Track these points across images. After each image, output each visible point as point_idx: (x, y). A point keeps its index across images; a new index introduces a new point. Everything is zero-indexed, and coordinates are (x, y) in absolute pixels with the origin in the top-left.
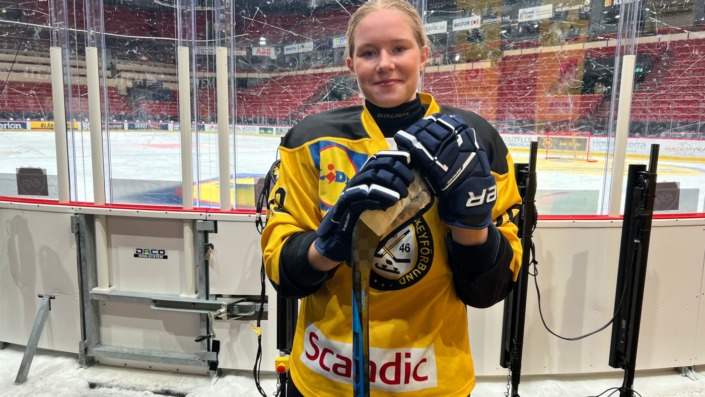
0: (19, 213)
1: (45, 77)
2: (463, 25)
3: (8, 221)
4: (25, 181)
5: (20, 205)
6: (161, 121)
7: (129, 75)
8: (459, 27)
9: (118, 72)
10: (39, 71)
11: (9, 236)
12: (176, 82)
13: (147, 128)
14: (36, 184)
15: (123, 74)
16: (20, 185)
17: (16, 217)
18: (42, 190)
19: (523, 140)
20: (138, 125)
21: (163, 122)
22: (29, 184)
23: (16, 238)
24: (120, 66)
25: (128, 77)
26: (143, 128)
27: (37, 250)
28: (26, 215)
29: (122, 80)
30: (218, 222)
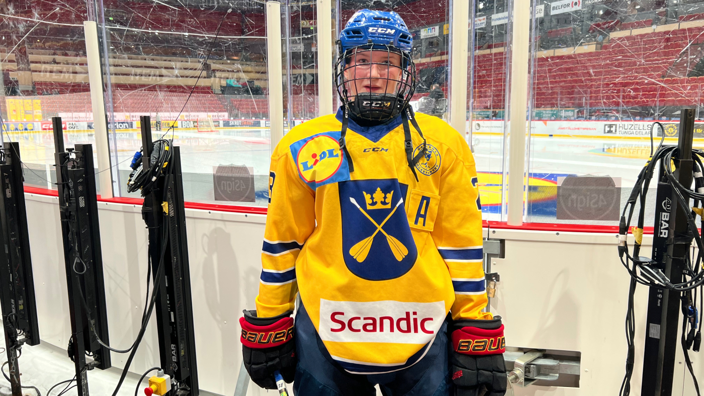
0: (220, 225)
1: (149, 79)
2: (563, 8)
3: (205, 235)
4: (225, 182)
5: (222, 214)
6: (254, 118)
7: (224, 75)
8: (559, 10)
9: (214, 71)
10: (144, 73)
11: (205, 255)
12: (266, 80)
13: (241, 125)
14: (239, 187)
15: (218, 74)
16: (218, 187)
17: (216, 230)
18: (246, 195)
19: (641, 127)
20: (233, 123)
21: (256, 119)
22: (230, 188)
23: (215, 257)
24: (214, 66)
25: (222, 76)
26: (237, 126)
27: (242, 273)
28: (229, 228)
29: (217, 80)
30: (506, 242)
